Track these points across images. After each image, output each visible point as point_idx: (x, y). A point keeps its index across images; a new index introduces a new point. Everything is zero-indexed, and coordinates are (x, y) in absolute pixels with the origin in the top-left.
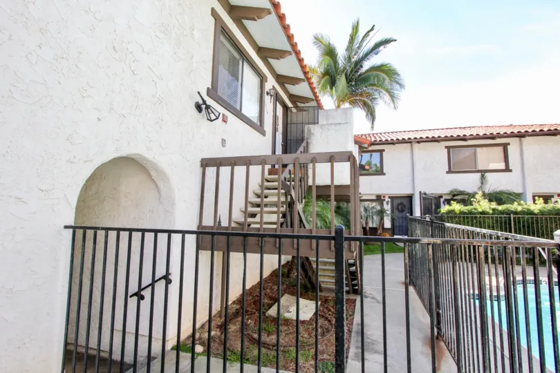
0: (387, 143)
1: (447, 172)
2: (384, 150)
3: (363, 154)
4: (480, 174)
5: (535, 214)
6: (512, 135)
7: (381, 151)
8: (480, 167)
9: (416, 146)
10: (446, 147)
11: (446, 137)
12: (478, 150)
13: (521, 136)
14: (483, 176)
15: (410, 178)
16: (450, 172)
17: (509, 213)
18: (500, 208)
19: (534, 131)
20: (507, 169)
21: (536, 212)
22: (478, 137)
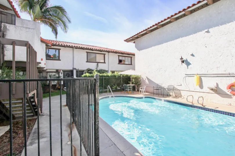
0: (62, 46)
1: (86, 62)
2: (60, 49)
3: (49, 49)
4: (97, 63)
5: (109, 77)
6: (106, 51)
7: (59, 50)
8: (97, 61)
9: (75, 49)
10: (86, 52)
11: (86, 48)
12: (97, 55)
13: (109, 52)
14: (97, 64)
15: (72, 63)
16: (87, 62)
17: (102, 76)
18: (101, 75)
19: (112, 51)
20: (105, 63)
21: (110, 76)
22: (96, 50)
